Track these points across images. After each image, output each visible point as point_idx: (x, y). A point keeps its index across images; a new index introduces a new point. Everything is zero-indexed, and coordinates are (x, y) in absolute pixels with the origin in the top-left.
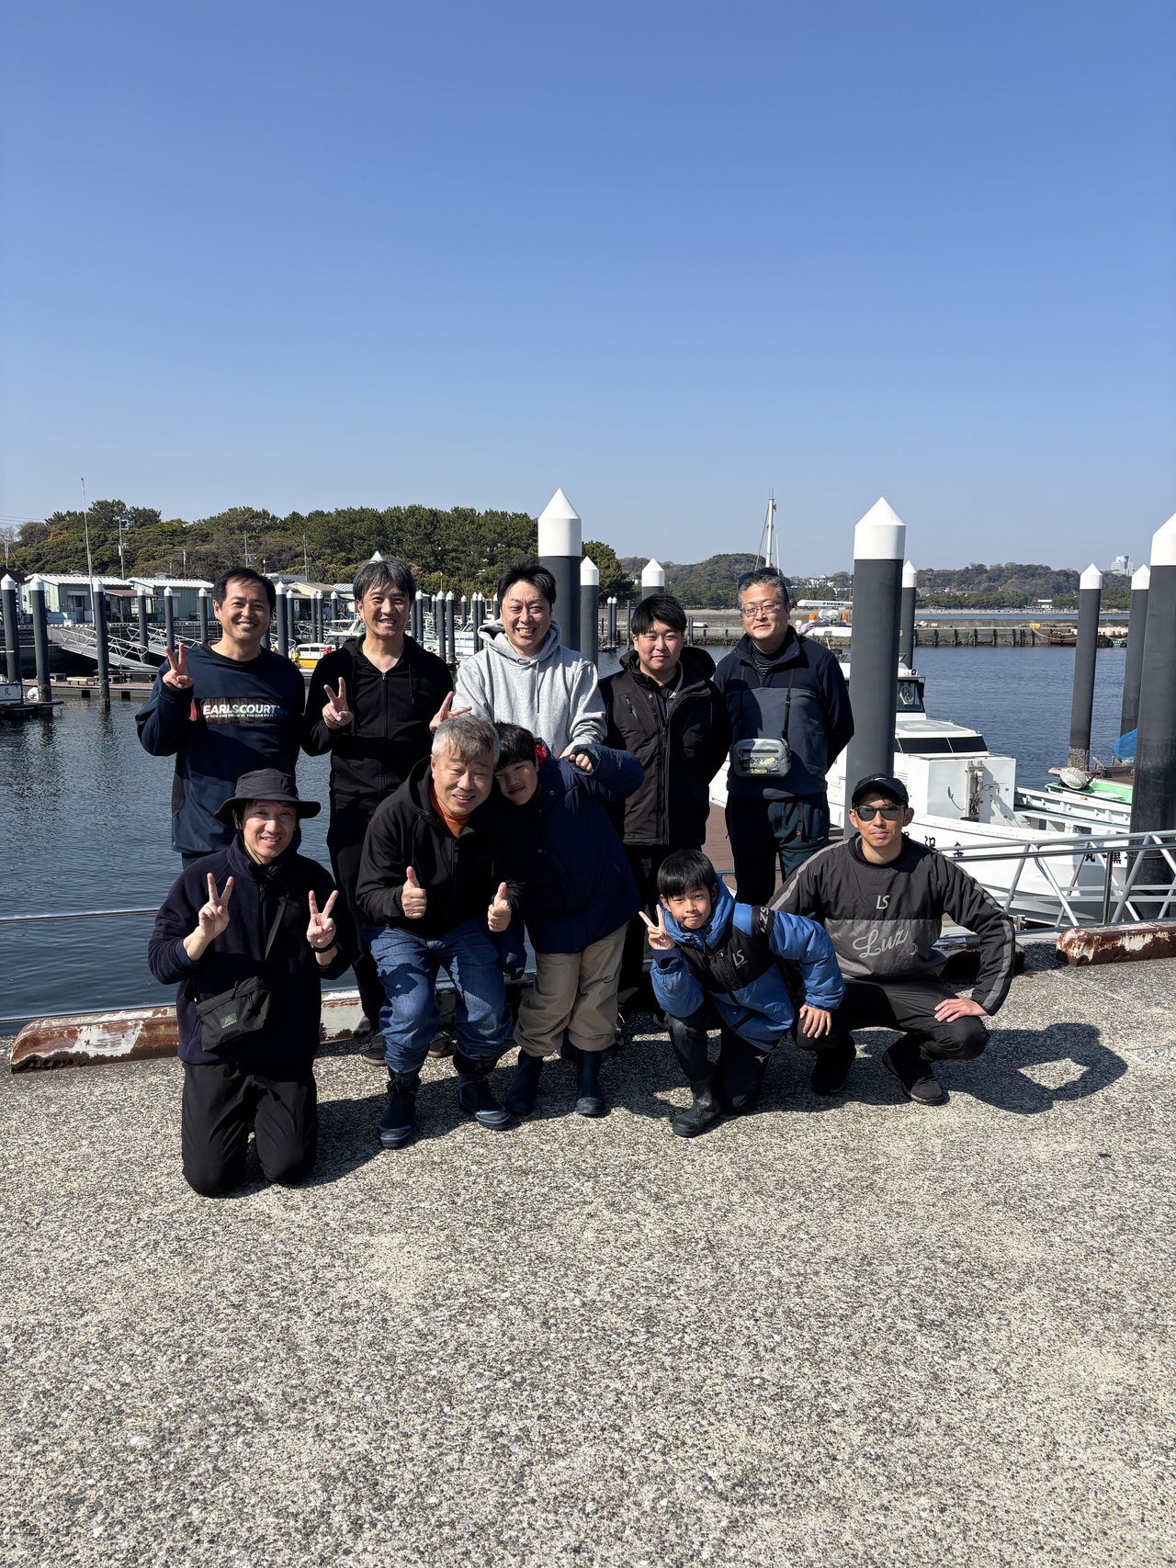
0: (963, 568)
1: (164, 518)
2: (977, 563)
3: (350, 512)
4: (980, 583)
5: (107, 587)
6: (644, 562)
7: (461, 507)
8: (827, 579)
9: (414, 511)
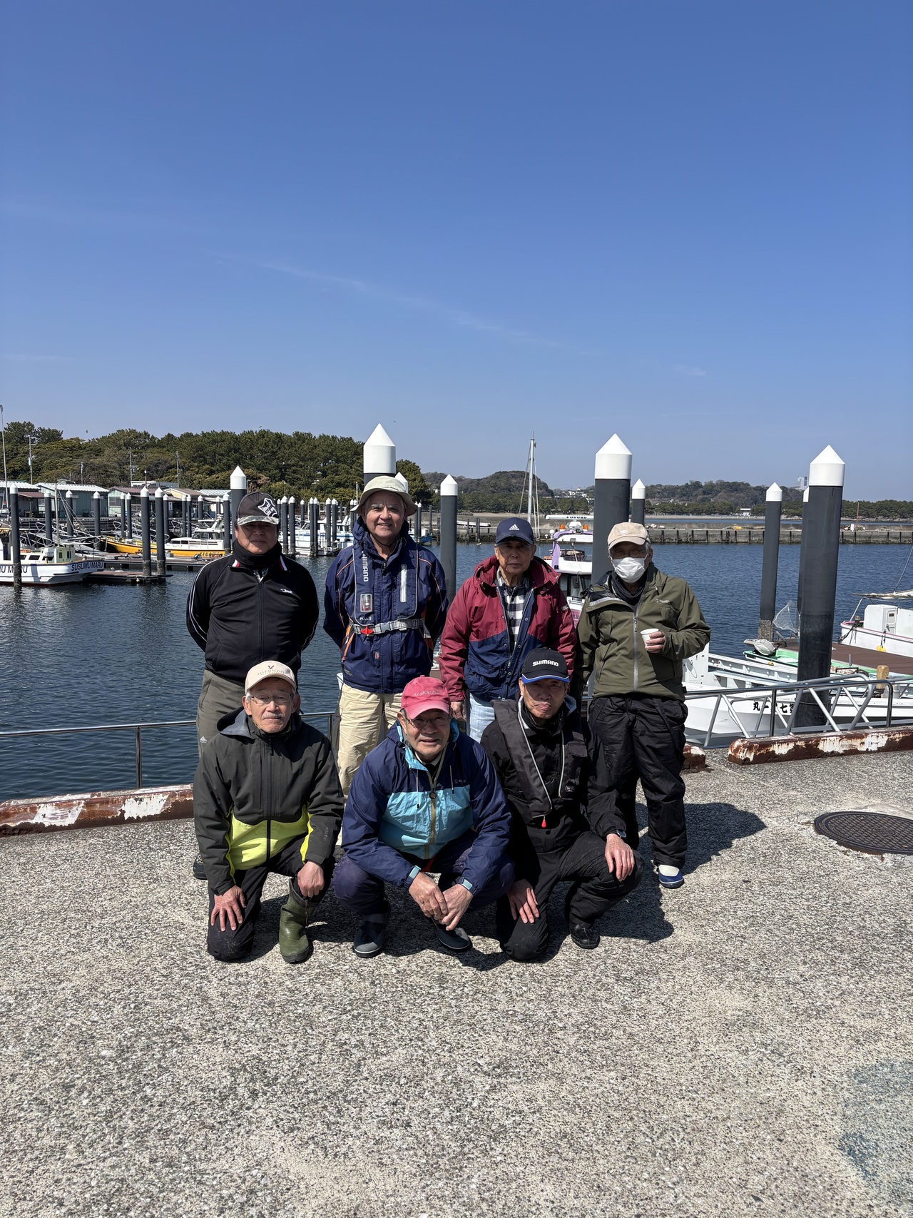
0: (684, 484)
1: (65, 437)
2: (695, 480)
3: (214, 434)
4: (696, 495)
5: (20, 490)
6: (443, 477)
7: (300, 431)
8: (582, 491)
9: (263, 434)
